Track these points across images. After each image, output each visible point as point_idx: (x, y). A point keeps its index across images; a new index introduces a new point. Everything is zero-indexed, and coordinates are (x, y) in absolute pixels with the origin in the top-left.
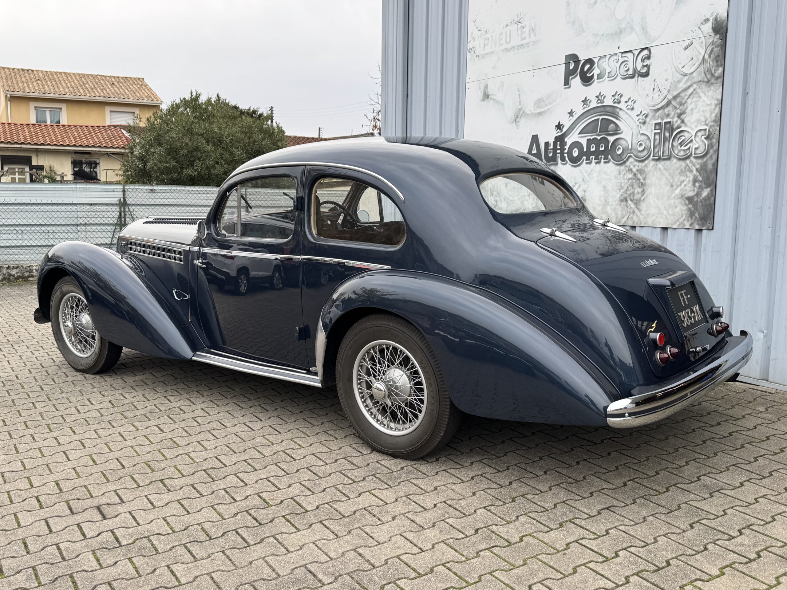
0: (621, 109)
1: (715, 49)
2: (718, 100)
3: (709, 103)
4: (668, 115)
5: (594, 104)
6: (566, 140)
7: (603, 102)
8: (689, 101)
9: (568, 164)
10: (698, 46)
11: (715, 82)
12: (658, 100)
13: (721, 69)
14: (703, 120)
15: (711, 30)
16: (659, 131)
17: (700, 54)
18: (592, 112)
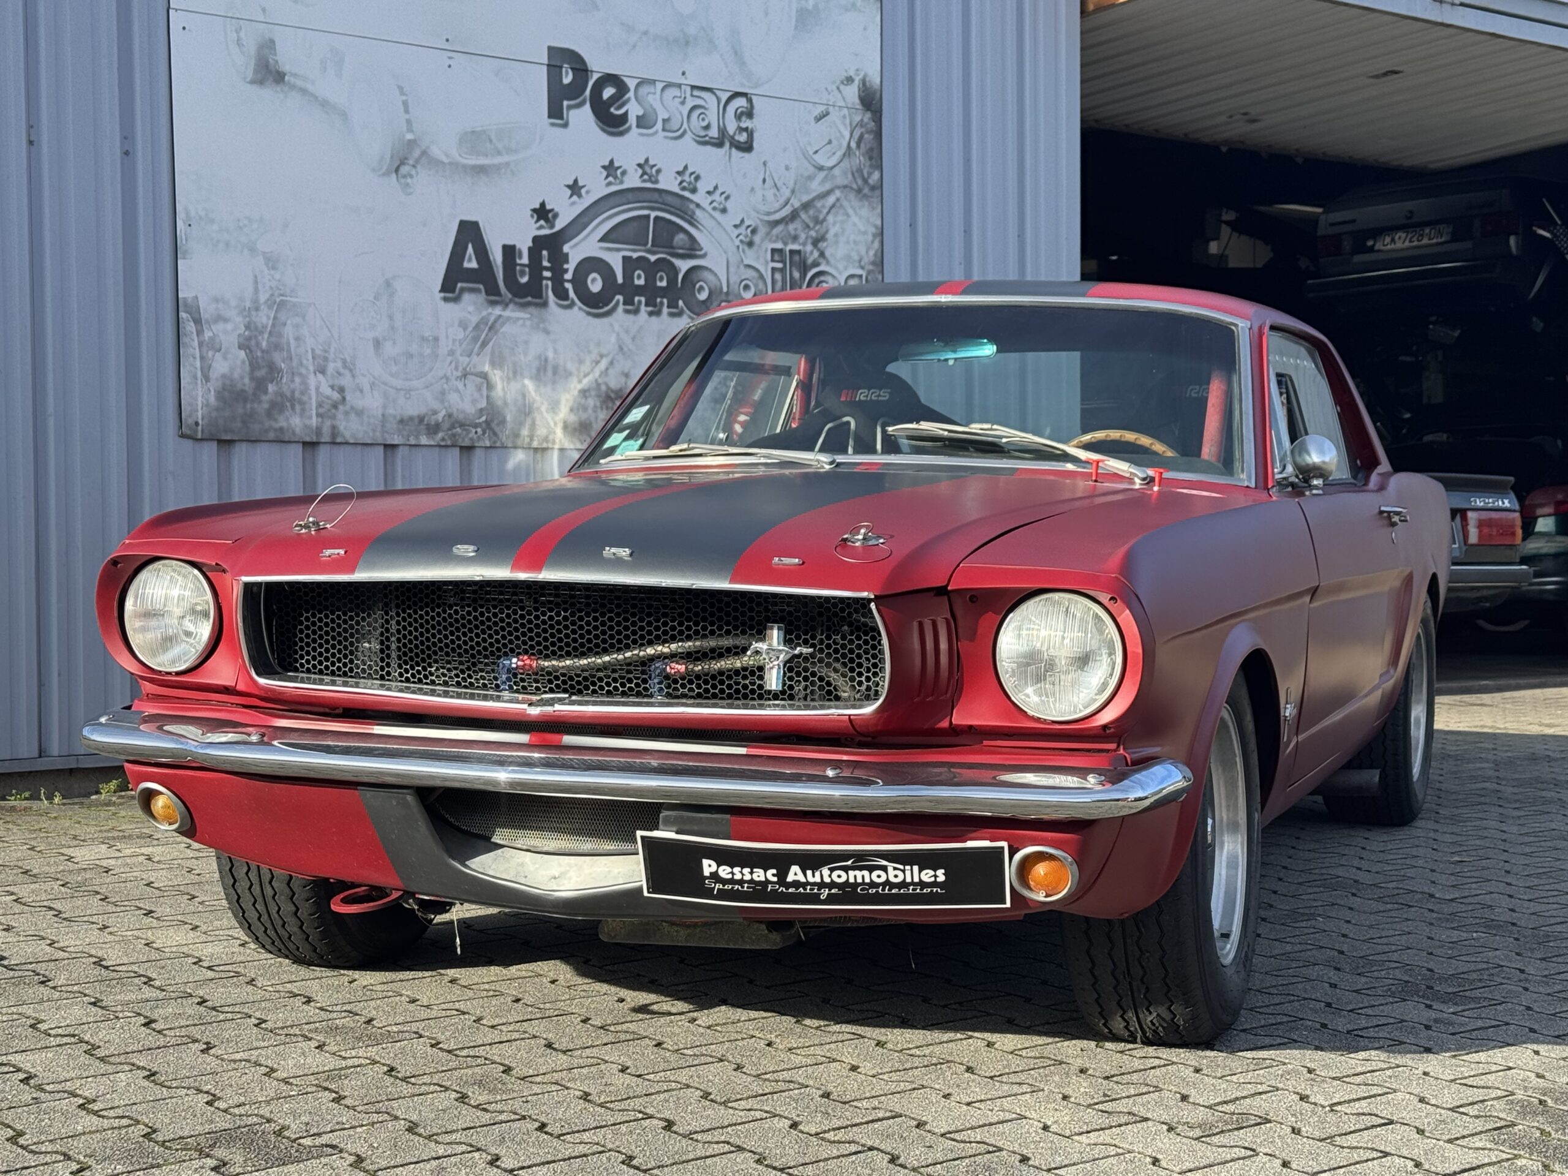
0: (698, 205)
1: (866, 136)
2: (876, 227)
3: (863, 229)
4: (795, 238)
5: (633, 180)
6: (566, 248)
7: (656, 182)
8: (830, 218)
9: (576, 309)
10: (838, 122)
11: (870, 194)
12: (772, 203)
13: (876, 175)
14: (856, 258)
15: (857, 101)
16: (780, 265)
17: (843, 136)
18: (630, 196)
